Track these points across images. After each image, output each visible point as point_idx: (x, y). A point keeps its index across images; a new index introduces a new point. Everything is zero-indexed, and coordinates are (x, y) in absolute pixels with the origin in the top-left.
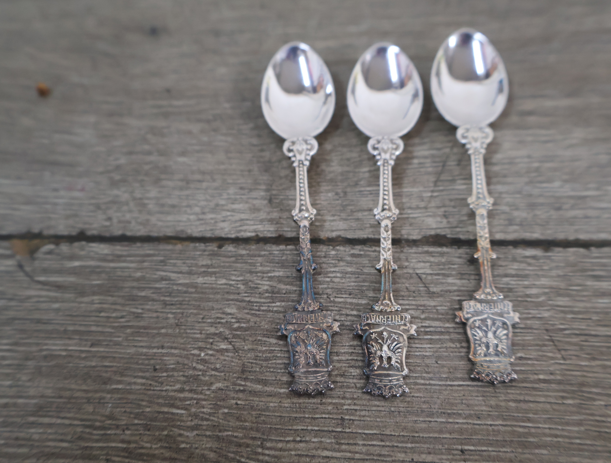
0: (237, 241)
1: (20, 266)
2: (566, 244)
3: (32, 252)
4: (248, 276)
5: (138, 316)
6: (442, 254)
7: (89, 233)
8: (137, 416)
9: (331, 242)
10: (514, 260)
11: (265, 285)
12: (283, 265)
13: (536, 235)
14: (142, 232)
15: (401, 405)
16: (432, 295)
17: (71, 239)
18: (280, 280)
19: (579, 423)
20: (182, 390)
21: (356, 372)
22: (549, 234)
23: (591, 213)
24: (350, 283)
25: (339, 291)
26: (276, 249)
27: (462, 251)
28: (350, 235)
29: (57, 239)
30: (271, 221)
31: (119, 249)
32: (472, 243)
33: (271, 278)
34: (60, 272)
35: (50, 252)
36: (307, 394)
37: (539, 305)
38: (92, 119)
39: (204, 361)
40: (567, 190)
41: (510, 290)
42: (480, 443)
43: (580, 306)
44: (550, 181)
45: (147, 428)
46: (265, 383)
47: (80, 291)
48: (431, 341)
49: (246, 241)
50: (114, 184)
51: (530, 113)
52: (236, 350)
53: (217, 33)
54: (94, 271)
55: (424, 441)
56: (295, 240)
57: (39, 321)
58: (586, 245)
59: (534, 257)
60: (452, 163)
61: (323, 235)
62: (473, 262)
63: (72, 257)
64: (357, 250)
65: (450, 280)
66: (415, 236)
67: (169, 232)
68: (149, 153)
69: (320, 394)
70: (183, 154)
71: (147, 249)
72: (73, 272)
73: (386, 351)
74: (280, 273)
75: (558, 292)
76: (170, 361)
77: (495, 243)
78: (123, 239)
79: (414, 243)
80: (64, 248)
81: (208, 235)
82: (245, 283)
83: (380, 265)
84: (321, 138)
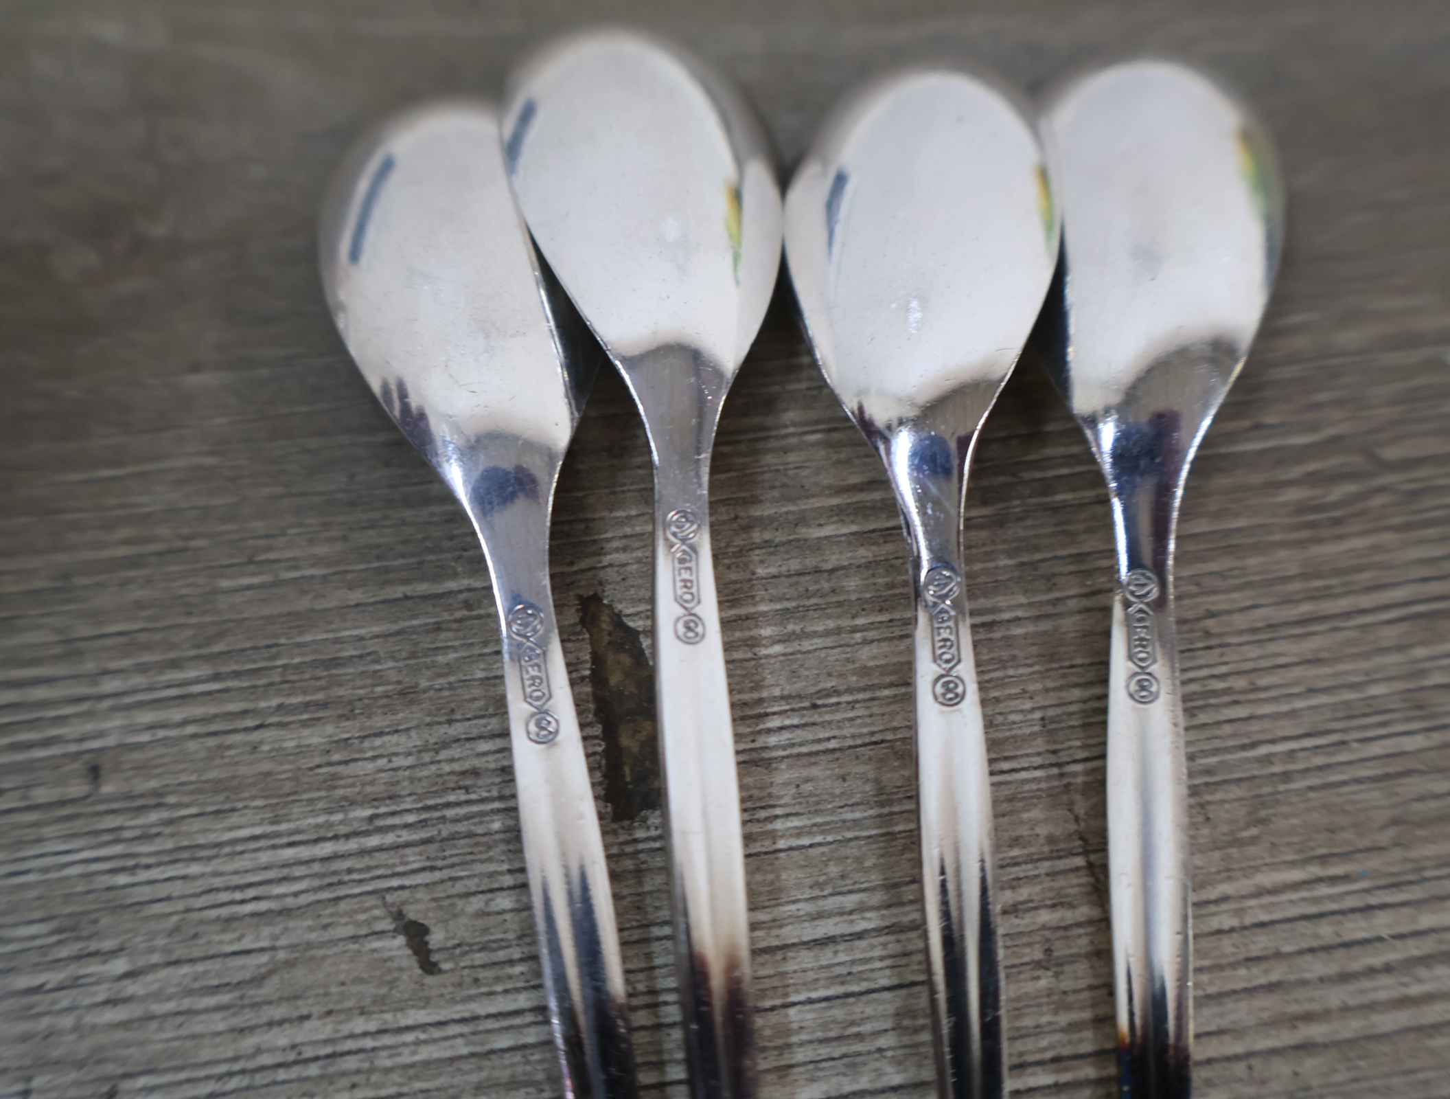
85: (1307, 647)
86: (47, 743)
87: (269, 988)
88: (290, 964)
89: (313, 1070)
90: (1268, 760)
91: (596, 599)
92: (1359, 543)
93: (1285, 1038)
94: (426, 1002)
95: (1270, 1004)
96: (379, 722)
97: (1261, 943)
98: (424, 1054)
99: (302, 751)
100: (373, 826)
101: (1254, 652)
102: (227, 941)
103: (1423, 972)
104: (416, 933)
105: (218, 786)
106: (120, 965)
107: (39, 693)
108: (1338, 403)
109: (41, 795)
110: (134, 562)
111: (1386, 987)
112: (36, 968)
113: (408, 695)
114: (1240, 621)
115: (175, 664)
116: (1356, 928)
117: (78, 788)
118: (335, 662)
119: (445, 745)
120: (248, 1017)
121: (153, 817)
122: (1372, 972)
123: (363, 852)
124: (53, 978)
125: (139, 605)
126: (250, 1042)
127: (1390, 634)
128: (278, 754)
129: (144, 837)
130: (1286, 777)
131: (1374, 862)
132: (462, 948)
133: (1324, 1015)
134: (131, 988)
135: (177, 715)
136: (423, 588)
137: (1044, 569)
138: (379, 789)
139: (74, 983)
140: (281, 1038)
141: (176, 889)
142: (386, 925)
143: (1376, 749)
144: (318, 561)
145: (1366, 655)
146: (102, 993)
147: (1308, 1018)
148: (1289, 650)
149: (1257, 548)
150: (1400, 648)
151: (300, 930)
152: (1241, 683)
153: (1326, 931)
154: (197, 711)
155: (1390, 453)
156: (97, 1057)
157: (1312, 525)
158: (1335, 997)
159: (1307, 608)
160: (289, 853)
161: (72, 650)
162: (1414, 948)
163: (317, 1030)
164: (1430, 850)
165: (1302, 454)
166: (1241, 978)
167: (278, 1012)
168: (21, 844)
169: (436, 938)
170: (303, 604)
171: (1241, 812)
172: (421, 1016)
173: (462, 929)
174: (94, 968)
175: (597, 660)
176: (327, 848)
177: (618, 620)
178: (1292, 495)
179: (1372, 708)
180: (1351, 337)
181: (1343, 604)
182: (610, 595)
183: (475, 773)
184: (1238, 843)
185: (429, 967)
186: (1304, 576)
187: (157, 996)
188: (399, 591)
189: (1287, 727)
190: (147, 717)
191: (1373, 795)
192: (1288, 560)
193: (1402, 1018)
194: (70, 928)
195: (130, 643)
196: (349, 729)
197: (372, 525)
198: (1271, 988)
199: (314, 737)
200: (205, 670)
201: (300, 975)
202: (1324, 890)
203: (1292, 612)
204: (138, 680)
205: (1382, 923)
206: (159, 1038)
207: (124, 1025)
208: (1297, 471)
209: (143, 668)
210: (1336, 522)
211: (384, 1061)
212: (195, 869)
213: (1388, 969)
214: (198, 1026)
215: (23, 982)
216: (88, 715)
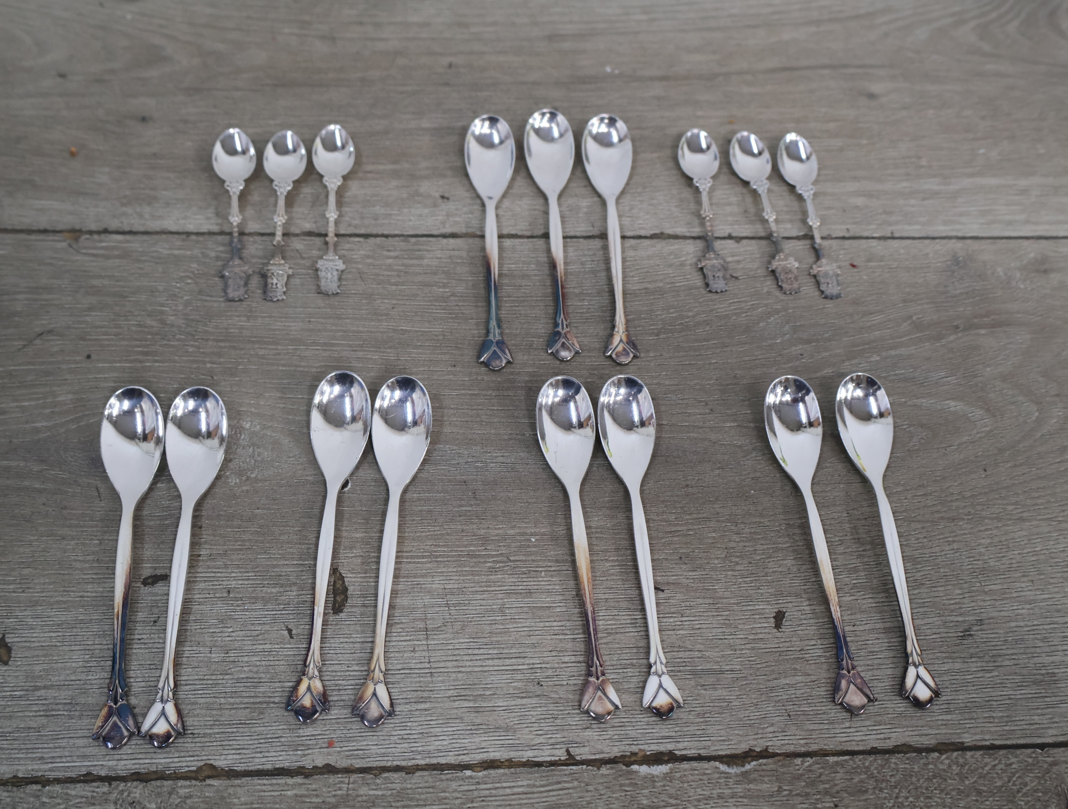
0: (198, 234)
1: (70, 246)
2: (376, 236)
3: (77, 239)
4: (204, 250)
5: (142, 269)
6: (311, 240)
7: (111, 229)
8: (144, 311)
9: (250, 234)
10: (349, 243)
11: (213, 254)
12: (224, 245)
13: (363, 231)
14: (142, 229)
15: (281, 304)
16: (303, 258)
17: (99, 233)
18: (221, 252)
19: (367, 309)
20: (167, 300)
21: (259, 291)
22: (369, 231)
23: (392, 221)
24: (260, 253)
25: (253, 257)
26: (220, 238)
27: (322, 239)
28: (262, 231)
29: (91, 233)
30: (217, 224)
31: (128, 237)
32: (326, 235)
33: (216, 251)
34: (95, 248)
35: (87, 239)
36: (233, 300)
37: (356, 263)
38: (107, 169)
39: (179, 288)
40: (383, 211)
41: (344, 256)
42: (318, 318)
43: (378, 263)
44: (374, 206)
45: (149, 315)
46: (211, 296)
47: (107, 257)
48: (300, 278)
49: (202, 234)
50: (123, 205)
51: (370, 172)
52: (196, 283)
53: (185, 122)
54: (114, 248)
55: (291, 318)
56: (230, 234)
57: (84, 271)
58: (387, 236)
59: (359, 242)
60: (322, 197)
61: (247, 231)
62: (326, 243)
63: (101, 241)
64: (265, 238)
65: (314, 252)
66: (298, 231)
67: (158, 229)
68: (144, 189)
69: (240, 300)
70: (165, 189)
71: (145, 237)
72: (103, 248)
73: (275, 281)
74: (221, 248)
75: (368, 257)
76: (161, 288)
77: (337, 235)
78: (130, 233)
79: (297, 235)
80: (96, 237)
81: (181, 231)
82: (202, 253)
83: (275, 243)
84: (247, 181)
85: (482, 597)
86: (219, 585)
87: (260, 637)
88: (264, 634)
89: (266, 653)
90: (468, 618)
91: (337, 569)
92: (500, 576)
93: (457, 670)
94: (290, 644)
95: (455, 663)
96: (288, 589)
97: (457, 652)
98: (288, 653)
99: (271, 593)
100: (284, 609)
101: (471, 596)
102: (252, 628)
103: (487, 661)
104: (290, 631)
105: (254, 598)
106: (231, 630)
107: (219, 575)
108: (504, 546)
109: (217, 595)
110: (241, 550)
111: (479, 663)
112: (214, 628)
113: (295, 584)
114: (470, 589)
115: (247, 572)
116: (476, 652)
117: (225, 595)
118: (280, 576)
119: (301, 595)
120: (255, 642)
121: (240, 602)
122: (477, 660)
123: (281, 614)
124: (218, 630)
125: (241, 559)
126: (255, 647)
127: (500, 596)
128: (266, 593)
129: (238, 606)
130: (471, 621)
131: (484, 640)
132: (298, 634)
133: (465, 667)
134: (232, 634)
135: (246, 583)
136: (301, 562)
137: (432, 574)
138: (286, 602)
139: (222, 632)
140: (261, 647)
141: (243, 617)
142: (284, 628)
143: (491, 618)
144: (279, 554)
145: (494, 600)
146: (227, 634)
147: (462, 667)
148: (479, 597)
149: (478, 575)
150: (502, 599)
151: (267, 627)
152: (467, 602)
153: (470, 651)
154: (251, 582)
155: (512, 558)
156: (226, 646)
157: (491, 571)
158: (468, 664)
159: (485, 588)
160: (267, 613)
161: (226, 566)
162: (486, 656)
163: (268, 646)
164: (495, 639)
165: (493, 556)
166: (451, 658)
167: (261, 642)
168: (213, 604)
169: (294, 632)
170: (275, 563)
171: (460, 627)
172: (289, 646)
173: (299, 631)
174: (226, 629)
175: (335, 582)
176: (274, 612)
177: (340, 574)
178: (489, 565)
179: (492, 610)
180: (512, 532)
181: (493, 589)
182: (340, 568)
183: (306, 601)
184: (457, 633)
185: (292, 637)
186: (486, 582)
187: (238, 636)
188: (296, 562)
189: (474, 612)
190: (240, 582)
191: (487, 627)
192: (484, 578)
193: (480, 669)
194: (222, 622)
195: (238, 567)
196: (281, 590)
197: (292, 548)
198: (456, 660)
199: (274, 590)
200: (253, 574)
201: (266, 635)
202: (472, 644)
203: (481, 589)
204: (240, 575)
205: (481, 651)
206: (237, 644)
207: (231, 641)
208: (491, 560)
209: (240, 572)
210: (496, 571)
211: (280, 653)
212: (247, 613)
213: (480, 660)
214: (245, 643)
215: (211, 631)
216: (229, 580)
